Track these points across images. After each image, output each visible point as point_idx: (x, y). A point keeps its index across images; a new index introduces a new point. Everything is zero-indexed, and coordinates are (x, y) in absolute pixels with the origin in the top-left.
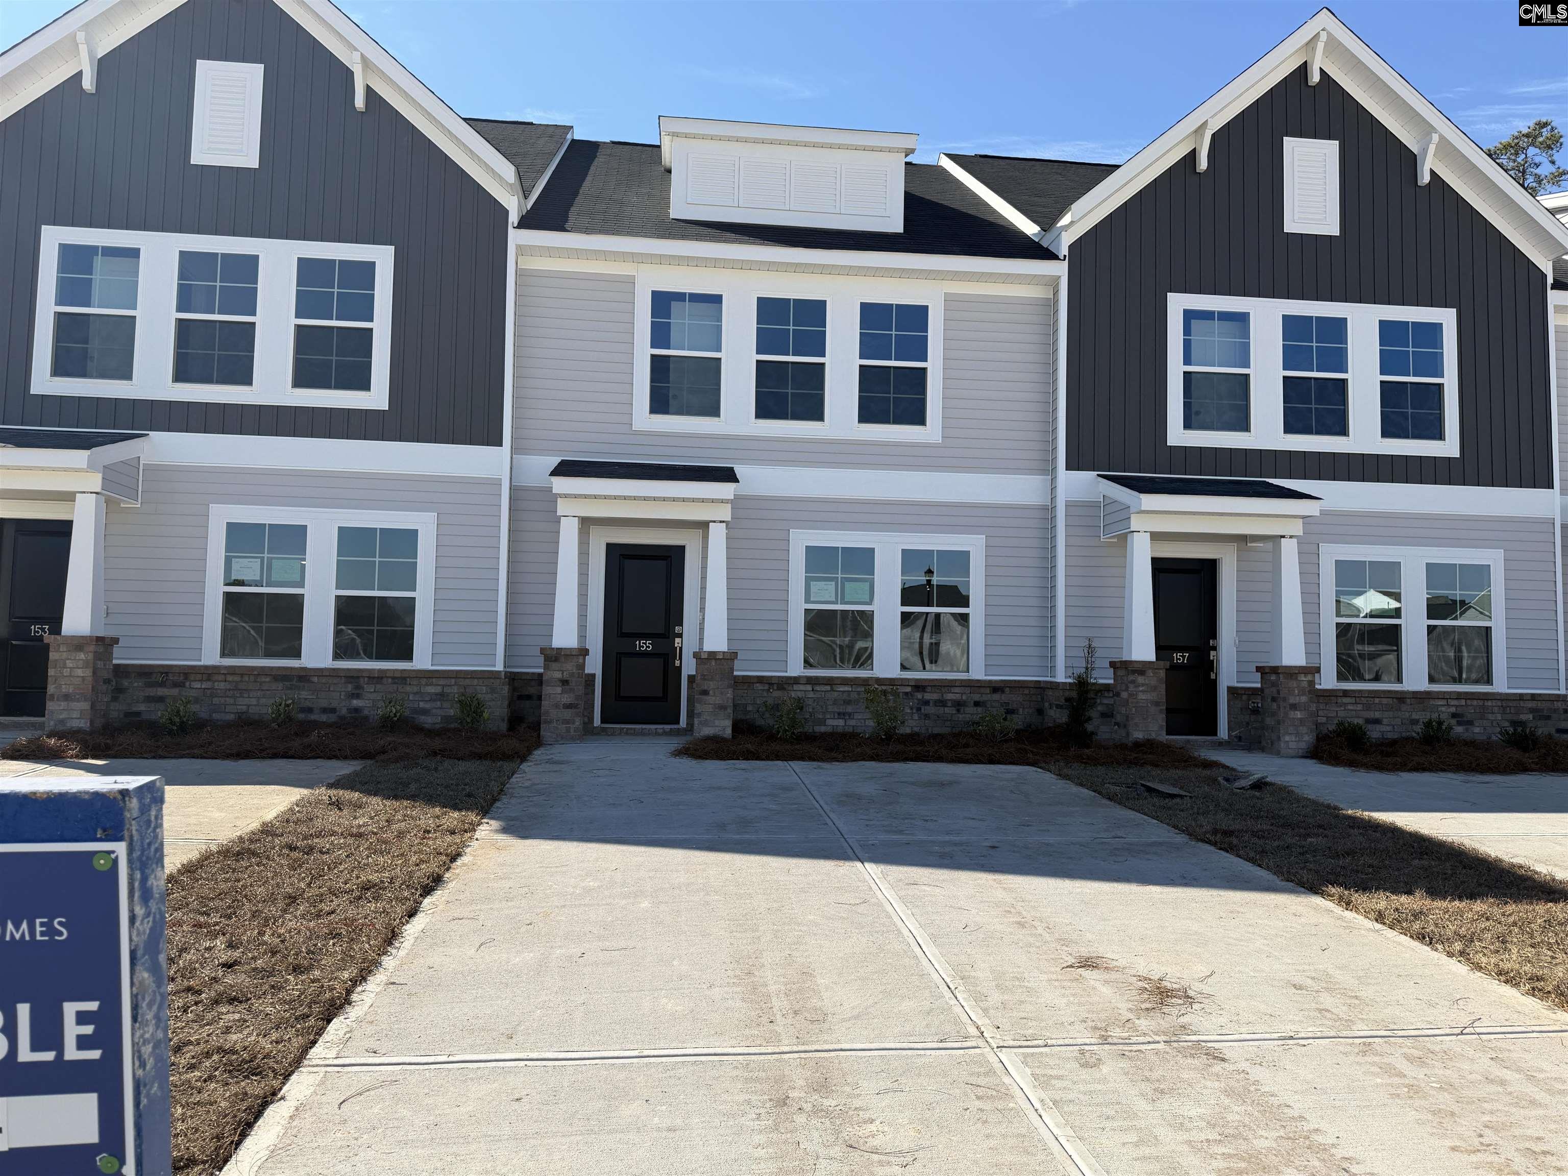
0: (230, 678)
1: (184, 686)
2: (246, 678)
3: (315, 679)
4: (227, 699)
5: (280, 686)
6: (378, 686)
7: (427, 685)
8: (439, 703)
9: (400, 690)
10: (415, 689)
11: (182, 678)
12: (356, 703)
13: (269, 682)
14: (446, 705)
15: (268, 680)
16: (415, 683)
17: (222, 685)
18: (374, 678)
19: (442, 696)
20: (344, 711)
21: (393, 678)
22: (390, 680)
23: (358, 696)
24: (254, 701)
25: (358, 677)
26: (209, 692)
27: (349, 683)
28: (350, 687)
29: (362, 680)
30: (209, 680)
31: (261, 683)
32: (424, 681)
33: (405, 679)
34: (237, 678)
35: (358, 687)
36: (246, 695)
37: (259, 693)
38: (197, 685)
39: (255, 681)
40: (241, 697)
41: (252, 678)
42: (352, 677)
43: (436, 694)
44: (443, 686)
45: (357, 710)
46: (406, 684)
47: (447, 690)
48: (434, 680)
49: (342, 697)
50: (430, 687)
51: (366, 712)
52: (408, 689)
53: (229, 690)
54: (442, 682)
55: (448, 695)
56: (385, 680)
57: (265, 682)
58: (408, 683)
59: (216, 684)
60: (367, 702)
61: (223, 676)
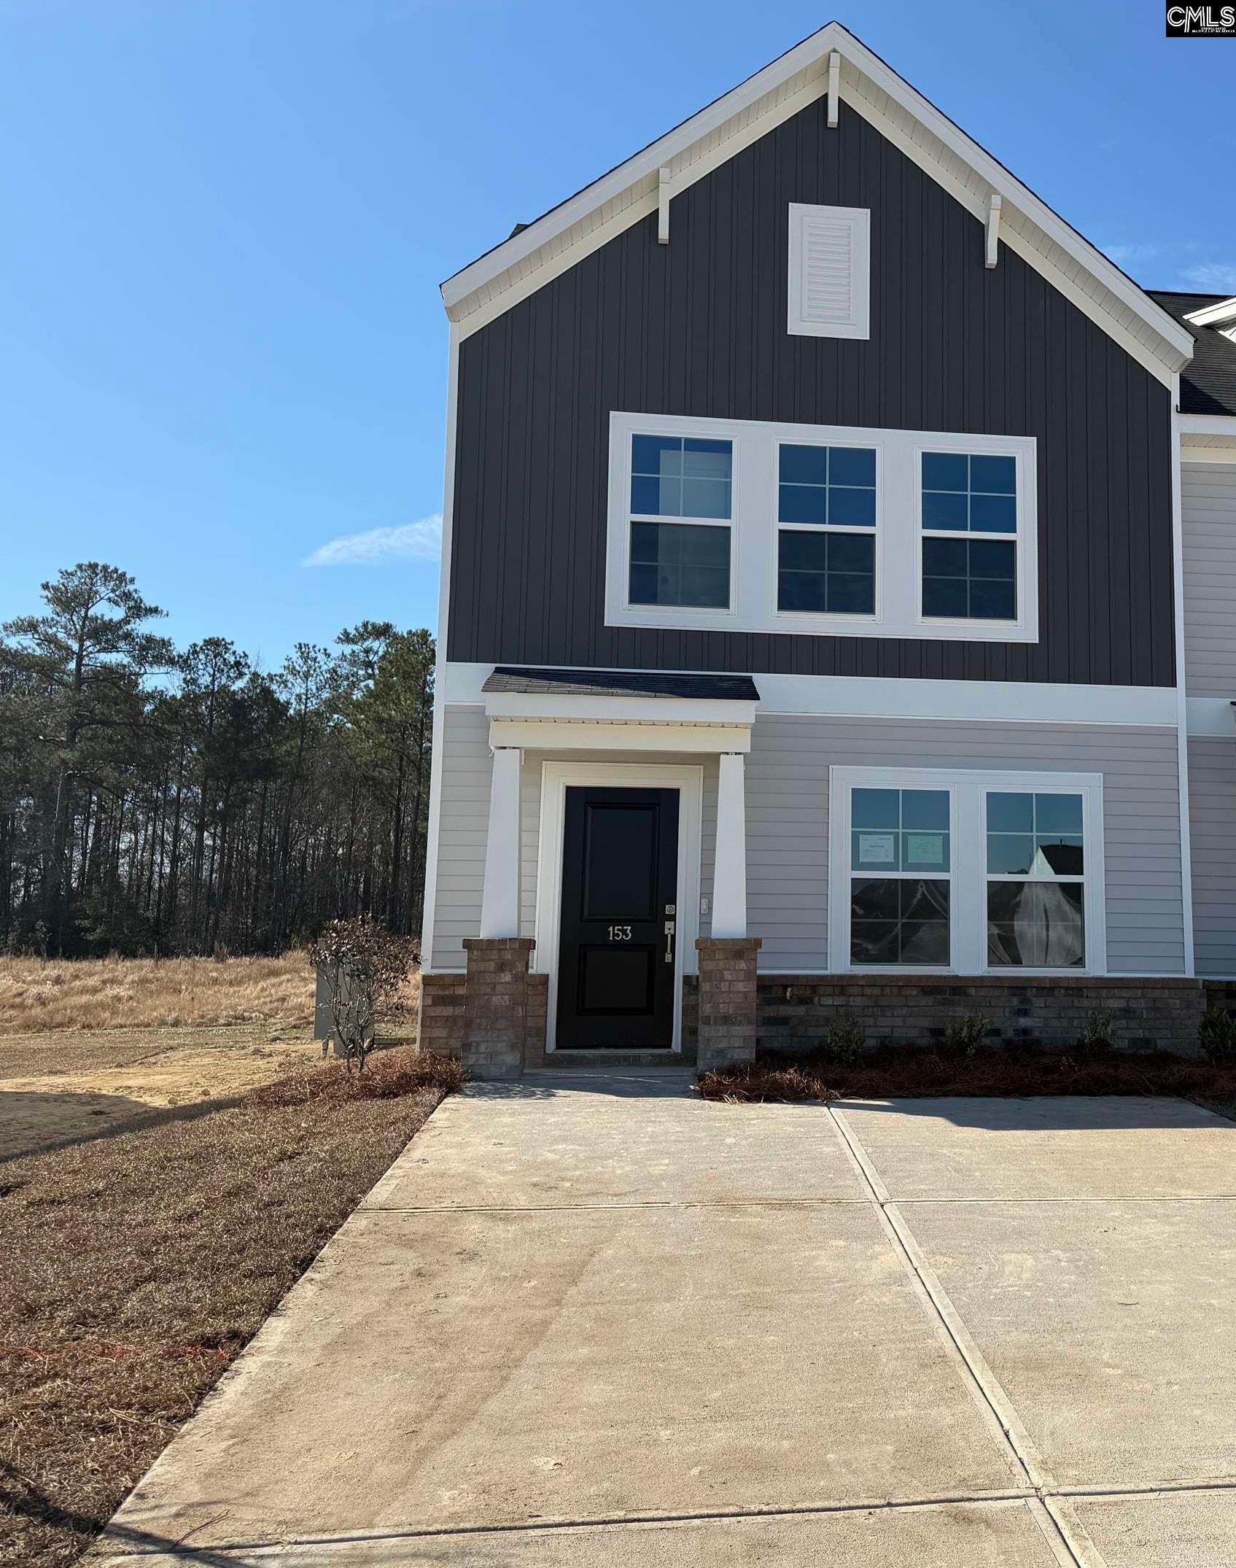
0: (868, 991)
1: (812, 1002)
2: (888, 991)
3: (972, 991)
4: (866, 1019)
5: (929, 1000)
6: (1050, 1000)
7: (1108, 998)
8: (1124, 1022)
9: (1076, 1004)
10: (1095, 1003)
11: (808, 992)
12: (1024, 1022)
13: (917, 995)
14: (1133, 1024)
15: (915, 992)
16: (1094, 995)
17: (859, 1001)
18: (1044, 988)
19: (1127, 1012)
20: (1010, 1034)
21: (1067, 989)
22: (1063, 991)
23: (1025, 1013)
24: (899, 1022)
25: (1025, 988)
26: (842, 1010)
27: (1015, 995)
28: (1015, 1001)
29: (1029, 991)
30: (842, 993)
31: (906, 997)
32: (1104, 993)
33: (1080, 989)
34: (876, 991)
35: (1025, 1001)
36: (888, 1014)
37: (905, 1011)
38: (828, 1001)
39: (899, 995)
40: (883, 1016)
41: (895, 991)
42: (1017, 988)
43: (1121, 1009)
44: (1128, 999)
45: (1025, 1032)
46: (1082, 996)
47: (1133, 1004)
48: (1116, 990)
49: (1007, 1014)
50: (1112, 1001)
51: (1037, 1034)
52: (1085, 1003)
53: (868, 1007)
54: (1126, 993)
55: (1134, 1012)
56: (1056, 992)
57: (911, 996)
58: (1085, 994)
59: (851, 999)
60: (1037, 1020)
61: (860, 989)
